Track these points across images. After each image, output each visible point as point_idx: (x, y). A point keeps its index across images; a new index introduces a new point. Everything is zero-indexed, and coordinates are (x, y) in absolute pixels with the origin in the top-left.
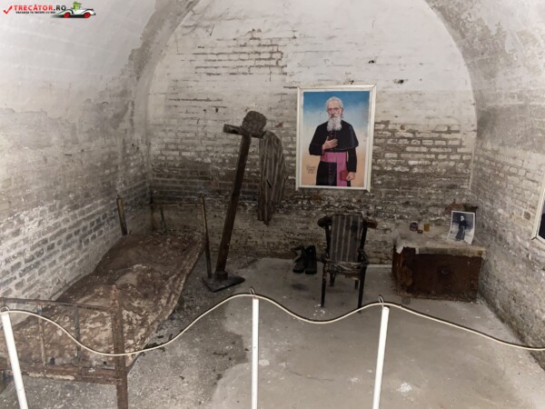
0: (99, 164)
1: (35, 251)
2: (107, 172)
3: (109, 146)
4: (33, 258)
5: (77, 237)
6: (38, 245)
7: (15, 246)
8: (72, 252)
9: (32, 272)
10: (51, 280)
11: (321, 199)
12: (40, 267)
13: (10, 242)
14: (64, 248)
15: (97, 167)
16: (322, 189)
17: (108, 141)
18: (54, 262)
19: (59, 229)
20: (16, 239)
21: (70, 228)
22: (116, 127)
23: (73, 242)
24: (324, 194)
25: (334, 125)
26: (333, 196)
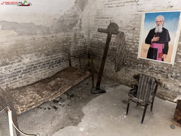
0: (61, 41)
1: (28, 68)
2: (65, 44)
3: (66, 35)
4: (27, 70)
5: (48, 65)
6: (29, 66)
7: (19, 65)
8: (45, 69)
9: (26, 74)
10: (34, 77)
11: (149, 65)
12: (30, 73)
13: (16, 64)
14: (42, 68)
15: (60, 42)
16: (150, 60)
17: (67, 34)
18: (37, 72)
19: (39, 62)
20: (20, 63)
21: (45, 62)
22: (71, 28)
23: (46, 66)
24: (151, 63)
25: (159, 30)
26: (154, 65)
